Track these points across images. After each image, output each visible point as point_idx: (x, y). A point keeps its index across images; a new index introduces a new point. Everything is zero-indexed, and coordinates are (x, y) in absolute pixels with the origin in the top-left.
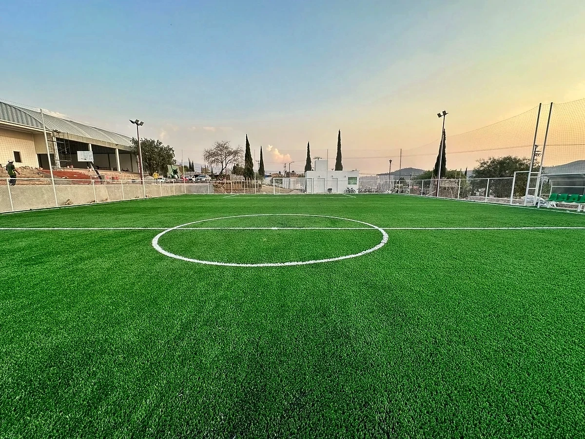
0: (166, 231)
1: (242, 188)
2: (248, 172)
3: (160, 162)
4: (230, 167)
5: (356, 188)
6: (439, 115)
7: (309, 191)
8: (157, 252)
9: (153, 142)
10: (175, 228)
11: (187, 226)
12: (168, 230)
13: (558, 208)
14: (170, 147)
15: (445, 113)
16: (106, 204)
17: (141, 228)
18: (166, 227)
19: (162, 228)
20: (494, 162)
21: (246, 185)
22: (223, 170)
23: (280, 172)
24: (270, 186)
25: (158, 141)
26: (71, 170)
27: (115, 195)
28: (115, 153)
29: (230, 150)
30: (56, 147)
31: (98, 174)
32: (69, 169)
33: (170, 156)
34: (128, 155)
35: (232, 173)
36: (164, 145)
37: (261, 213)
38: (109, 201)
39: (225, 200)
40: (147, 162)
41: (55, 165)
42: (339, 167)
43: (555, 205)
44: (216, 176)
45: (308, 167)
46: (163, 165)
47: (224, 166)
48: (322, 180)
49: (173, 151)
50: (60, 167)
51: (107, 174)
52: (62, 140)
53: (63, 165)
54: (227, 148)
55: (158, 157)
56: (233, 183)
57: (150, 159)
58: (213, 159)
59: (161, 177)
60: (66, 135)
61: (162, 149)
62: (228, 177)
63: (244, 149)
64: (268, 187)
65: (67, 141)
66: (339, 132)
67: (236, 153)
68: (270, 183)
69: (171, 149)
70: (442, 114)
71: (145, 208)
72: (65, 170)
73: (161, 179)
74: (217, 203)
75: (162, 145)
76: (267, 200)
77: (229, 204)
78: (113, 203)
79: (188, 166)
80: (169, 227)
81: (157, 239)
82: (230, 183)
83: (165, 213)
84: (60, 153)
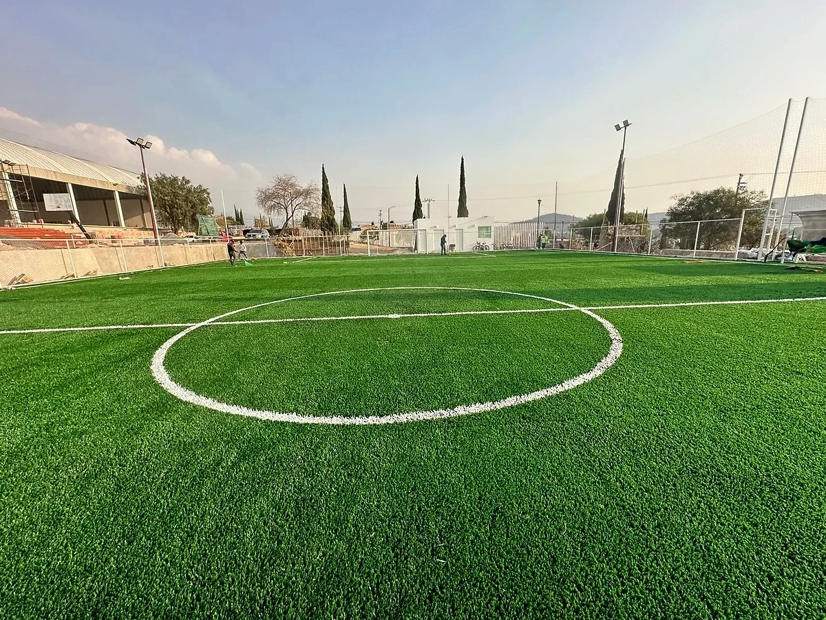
0: (187, 331)
1: (320, 248)
2: (328, 224)
3: (189, 211)
4: (299, 215)
5: (489, 242)
6: (618, 128)
7: (421, 250)
8: (158, 387)
9: (175, 179)
10: (205, 323)
11: (231, 318)
12: (192, 328)
13: (809, 262)
14: (204, 187)
15: (626, 124)
16: (93, 280)
17: (138, 326)
18: (188, 321)
19: (180, 325)
20: (698, 198)
21: (326, 243)
22: (288, 220)
23: (373, 224)
24: (360, 243)
25: (183, 178)
26: (40, 227)
27: (111, 263)
28: (113, 198)
29: (298, 188)
30: (10, 189)
31: (84, 231)
32: (34, 225)
33: (203, 202)
34: (135, 201)
35: (303, 226)
36: (194, 184)
37: (360, 286)
38: (100, 274)
39: (295, 267)
40: (167, 211)
41: (11, 219)
42: (462, 211)
43: (804, 259)
44: (278, 231)
45: (417, 214)
46: (192, 216)
47: (290, 214)
48: (440, 232)
49: (208, 194)
50: (19, 221)
51: (102, 232)
52: (19, 177)
53: (25, 218)
54: (292, 185)
55: (183, 204)
56: (305, 240)
57: (172, 207)
58: (273, 203)
59: (191, 234)
60: (25, 168)
61: (189, 191)
62: (297, 232)
63: (320, 186)
64: (358, 245)
65: (27, 178)
66: (462, 159)
67: (307, 193)
68: (360, 240)
69: (204, 190)
70: (622, 125)
71: (158, 285)
72: (30, 227)
73: (192, 237)
74: (284, 272)
75: (189, 185)
76: (363, 265)
77: (303, 274)
78: (107, 277)
79: (234, 216)
80: (194, 321)
81: (165, 352)
82: (301, 241)
83: (193, 292)
84: (18, 198)
